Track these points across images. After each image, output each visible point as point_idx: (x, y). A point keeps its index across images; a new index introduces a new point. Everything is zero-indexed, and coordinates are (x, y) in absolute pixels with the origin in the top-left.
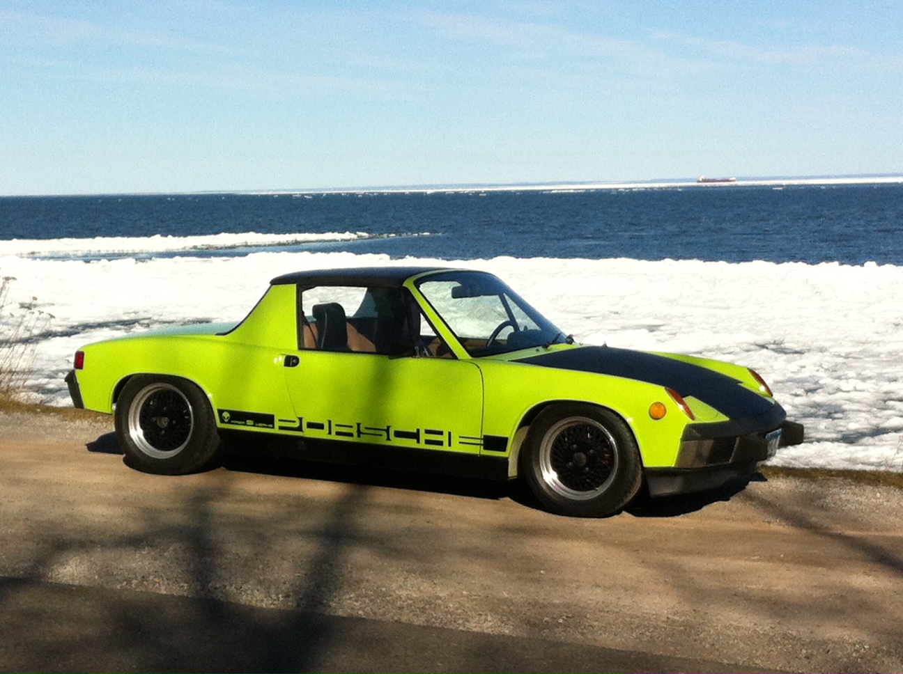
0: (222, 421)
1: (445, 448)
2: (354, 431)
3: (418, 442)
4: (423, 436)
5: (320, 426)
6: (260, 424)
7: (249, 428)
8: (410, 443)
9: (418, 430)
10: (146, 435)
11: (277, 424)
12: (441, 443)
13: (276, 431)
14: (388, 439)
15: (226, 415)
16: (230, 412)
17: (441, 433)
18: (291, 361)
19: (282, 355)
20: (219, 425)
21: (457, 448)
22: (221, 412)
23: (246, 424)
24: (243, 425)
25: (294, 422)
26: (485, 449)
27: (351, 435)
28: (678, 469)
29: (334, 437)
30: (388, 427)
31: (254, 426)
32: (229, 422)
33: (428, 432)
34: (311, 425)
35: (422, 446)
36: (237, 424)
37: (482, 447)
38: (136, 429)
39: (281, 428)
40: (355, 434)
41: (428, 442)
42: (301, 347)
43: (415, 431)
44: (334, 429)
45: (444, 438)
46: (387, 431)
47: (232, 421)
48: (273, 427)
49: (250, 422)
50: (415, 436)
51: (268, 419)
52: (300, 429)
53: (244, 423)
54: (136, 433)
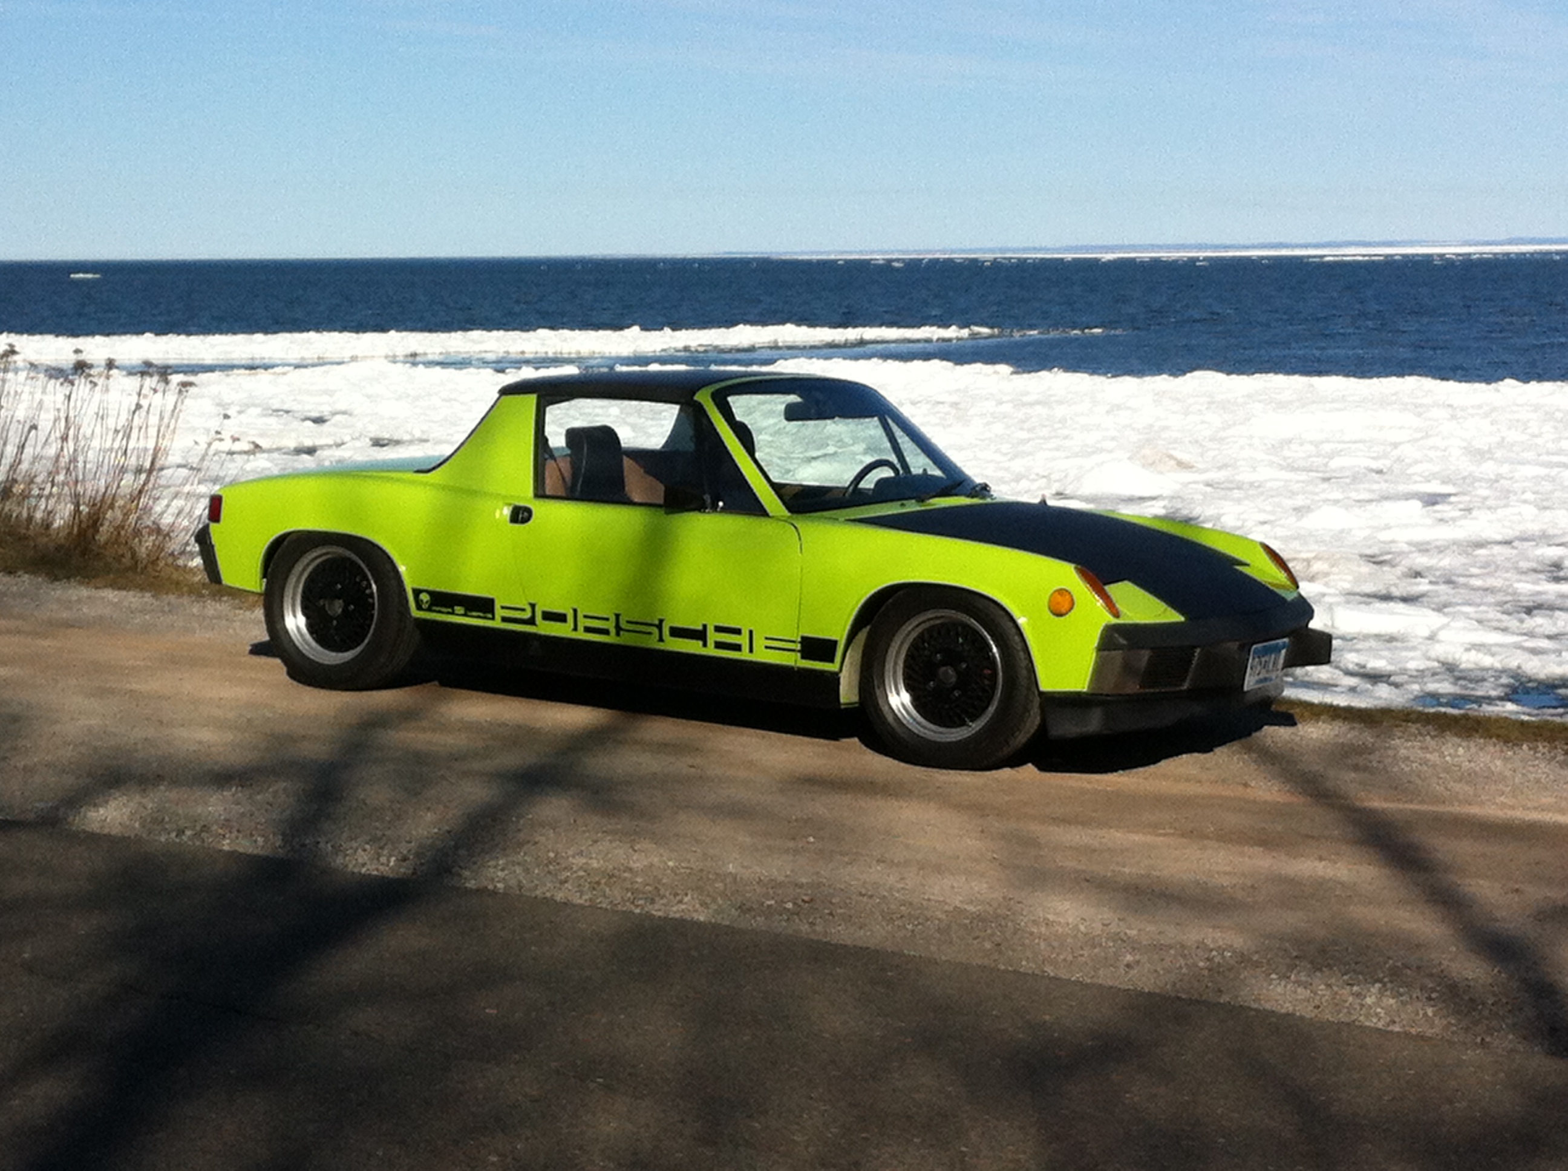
0: (419, 607)
1: (744, 655)
2: (610, 625)
3: (705, 645)
4: (713, 637)
5: (561, 618)
6: (474, 614)
7: (459, 618)
8: (692, 647)
9: (705, 626)
10: (309, 626)
11: (499, 613)
12: (737, 648)
13: (497, 624)
14: (661, 640)
15: (424, 597)
16: (431, 593)
17: (738, 632)
18: (520, 515)
19: (510, 504)
20: (415, 613)
21: (763, 655)
22: (417, 592)
23: (453, 613)
24: (448, 613)
25: (523, 610)
26: (803, 657)
27: (606, 632)
28: (1092, 694)
29: (581, 635)
30: (661, 621)
31: (465, 615)
32: (429, 610)
33: (719, 629)
34: (549, 616)
35: (711, 651)
36: (440, 612)
37: (799, 655)
38: (295, 616)
39: (505, 619)
40: (613, 631)
41: (719, 645)
42: (540, 493)
43: (700, 628)
44: (583, 623)
45: (743, 640)
46: (660, 626)
47: (434, 608)
48: (493, 618)
49: (459, 610)
50: (700, 635)
51: (485, 606)
52: (531, 621)
53: (450, 610)
54: (295, 622)
